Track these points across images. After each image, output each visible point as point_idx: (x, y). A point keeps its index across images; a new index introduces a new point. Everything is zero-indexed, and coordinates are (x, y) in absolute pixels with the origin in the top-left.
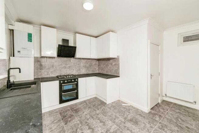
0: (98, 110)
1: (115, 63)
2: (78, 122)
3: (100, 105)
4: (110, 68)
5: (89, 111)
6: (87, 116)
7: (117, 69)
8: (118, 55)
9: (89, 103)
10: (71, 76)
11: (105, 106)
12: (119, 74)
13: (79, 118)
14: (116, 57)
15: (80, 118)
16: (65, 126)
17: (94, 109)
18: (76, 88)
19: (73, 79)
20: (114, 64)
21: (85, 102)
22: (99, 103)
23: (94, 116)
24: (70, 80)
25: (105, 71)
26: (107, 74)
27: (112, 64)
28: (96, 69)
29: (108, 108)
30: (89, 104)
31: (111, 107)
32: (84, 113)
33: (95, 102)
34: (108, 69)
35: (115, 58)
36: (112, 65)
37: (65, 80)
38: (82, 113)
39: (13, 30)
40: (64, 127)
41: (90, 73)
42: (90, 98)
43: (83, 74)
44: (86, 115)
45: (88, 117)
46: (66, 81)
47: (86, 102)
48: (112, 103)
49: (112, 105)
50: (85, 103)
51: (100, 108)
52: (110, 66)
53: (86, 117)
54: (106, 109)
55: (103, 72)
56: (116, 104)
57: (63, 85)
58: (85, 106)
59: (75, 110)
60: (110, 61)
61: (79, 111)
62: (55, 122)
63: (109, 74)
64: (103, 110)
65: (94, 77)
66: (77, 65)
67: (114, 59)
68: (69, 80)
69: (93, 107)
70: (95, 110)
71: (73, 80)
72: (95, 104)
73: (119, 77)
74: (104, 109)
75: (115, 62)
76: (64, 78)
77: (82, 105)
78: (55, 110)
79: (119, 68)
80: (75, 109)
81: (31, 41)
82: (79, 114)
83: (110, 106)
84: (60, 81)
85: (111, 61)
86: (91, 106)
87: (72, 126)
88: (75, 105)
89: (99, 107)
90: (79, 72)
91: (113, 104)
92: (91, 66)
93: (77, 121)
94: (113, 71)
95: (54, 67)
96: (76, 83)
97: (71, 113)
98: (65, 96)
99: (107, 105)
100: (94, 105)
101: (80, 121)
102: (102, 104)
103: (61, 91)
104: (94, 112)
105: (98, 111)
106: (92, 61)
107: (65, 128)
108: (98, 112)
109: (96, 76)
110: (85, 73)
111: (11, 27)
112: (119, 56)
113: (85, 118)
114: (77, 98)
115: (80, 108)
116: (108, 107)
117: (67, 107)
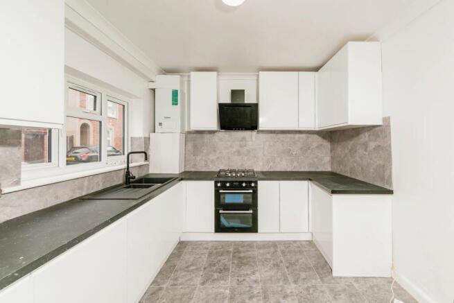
0: (295, 282)
1: (378, 143)
2: (228, 292)
3: (310, 269)
4: (361, 158)
5: (268, 274)
6: (255, 285)
7: (384, 166)
8: (387, 116)
9: (283, 252)
10: (243, 174)
11: (326, 279)
12: (390, 182)
13: (235, 284)
14: (380, 123)
15: (239, 282)
16: (199, 288)
17: (284, 274)
18: (253, 205)
19: (246, 182)
20: (372, 145)
21: (274, 245)
22: (311, 263)
23: (270, 296)
24: (237, 184)
25: (348, 169)
26: (353, 177)
27: (365, 146)
28: (322, 159)
29: (332, 290)
30: (280, 254)
31: (344, 290)
32: (253, 273)
33: (300, 256)
34: (355, 162)
35: (374, 127)
36: (366, 150)
37: (227, 182)
38: (249, 272)
39: (154, 90)
40: (194, 289)
41: (302, 170)
42: (293, 239)
43: (283, 170)
44: (256, 282)
45: (257, 289)
46: (228, 185)
47: (278, 246)
48: (357, 279)
49: (350, 286)
50: (272, 249)
51: (304, 279)
52: (361, 151)
53: (251, 287)
54: (322, 292)
55: (341, 171)
56: (371, 287)
57: (221, 191)
58: (268, 256)
59: (240, 258)
60: (362, 136)
61: (245, 264)
62: (192, 268)
63: (357, 178)
64: (308, 289)
65: (305, 183)
66: (266, 148)
67: (374, 129)
68: (236, 182)
69: (287, 267)
70: (286, 280)
71: (244, 185)
72: (297, 261)
73: (390, 192)
74: (314, 286)
75: (375, 140)
76: (226, 176)
77: (262, 251)
78: (207, 242)
79: (388, 159)
80: (242, 255)
81: (177, 104)
82: (243, 272)
83: (339, 287)
84: (216, 183)
85: (364, 137)
86: (281, 262)
87: (209, 295)
88: (248, 245)
89: (303, 275)
90: (271, 164)
91: (356, 285)
92: (306, 150)
93: (226, 289)
94: (372, 170)
95: (218, 152)
96: (251, 191)
97: (229, 261)
98: (227, 217)
99: (333, 278)
100: (290, 264)
101: (233, 290)
102: (317, 269)
103: (219, 204)
104: (281, 283)
105: (293, 286)
106: (308, 137)
107: (196, 292)
108: (291, 288)
109: (310, 180)
110: (288, 170)
111: (152, 86)
112: (389, 118)
113: (248, 289)
114: (254, 229)
115: (254, 258)
116: (332, 285)
117: (229, 243)
